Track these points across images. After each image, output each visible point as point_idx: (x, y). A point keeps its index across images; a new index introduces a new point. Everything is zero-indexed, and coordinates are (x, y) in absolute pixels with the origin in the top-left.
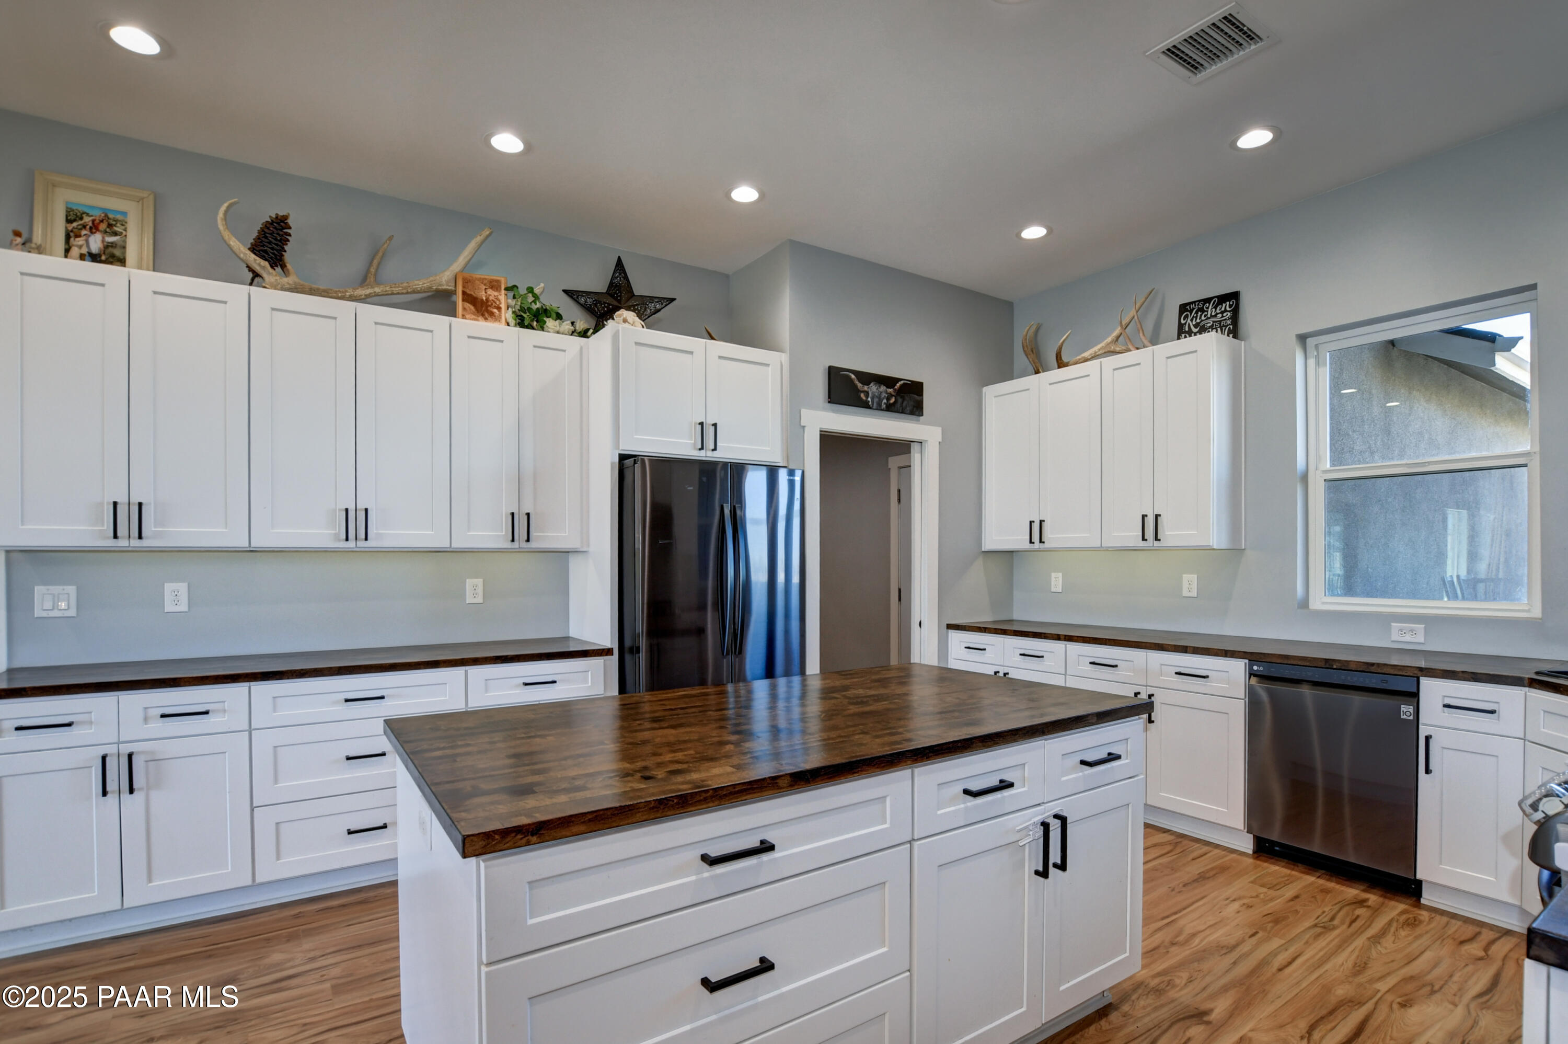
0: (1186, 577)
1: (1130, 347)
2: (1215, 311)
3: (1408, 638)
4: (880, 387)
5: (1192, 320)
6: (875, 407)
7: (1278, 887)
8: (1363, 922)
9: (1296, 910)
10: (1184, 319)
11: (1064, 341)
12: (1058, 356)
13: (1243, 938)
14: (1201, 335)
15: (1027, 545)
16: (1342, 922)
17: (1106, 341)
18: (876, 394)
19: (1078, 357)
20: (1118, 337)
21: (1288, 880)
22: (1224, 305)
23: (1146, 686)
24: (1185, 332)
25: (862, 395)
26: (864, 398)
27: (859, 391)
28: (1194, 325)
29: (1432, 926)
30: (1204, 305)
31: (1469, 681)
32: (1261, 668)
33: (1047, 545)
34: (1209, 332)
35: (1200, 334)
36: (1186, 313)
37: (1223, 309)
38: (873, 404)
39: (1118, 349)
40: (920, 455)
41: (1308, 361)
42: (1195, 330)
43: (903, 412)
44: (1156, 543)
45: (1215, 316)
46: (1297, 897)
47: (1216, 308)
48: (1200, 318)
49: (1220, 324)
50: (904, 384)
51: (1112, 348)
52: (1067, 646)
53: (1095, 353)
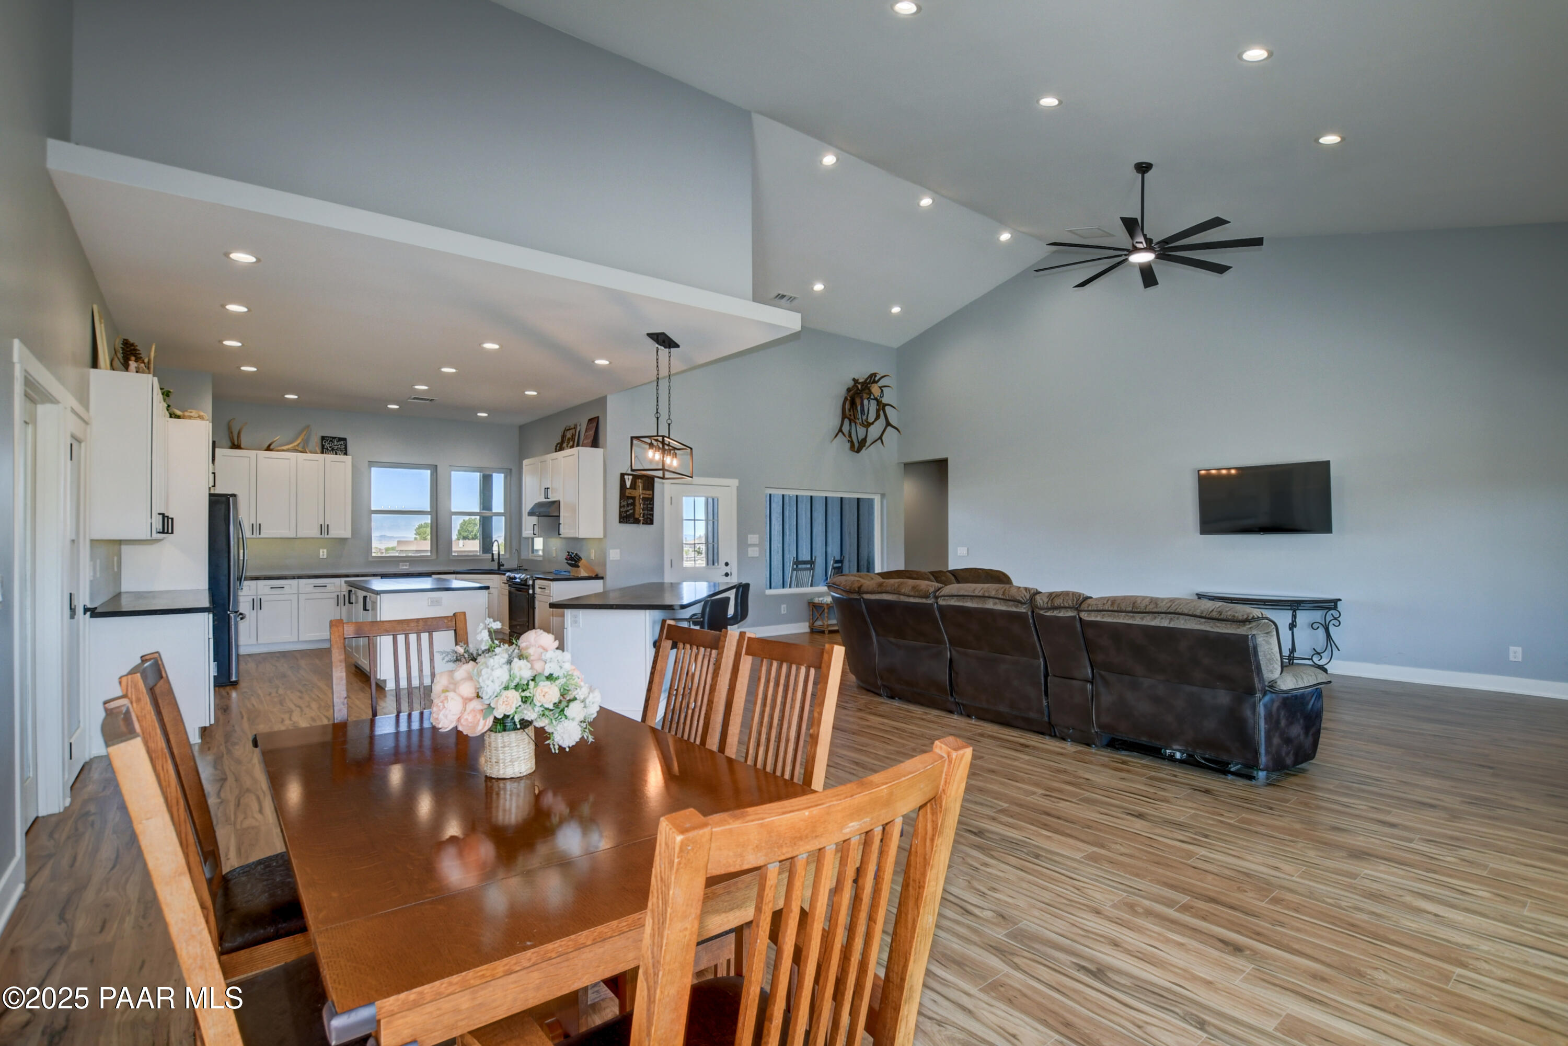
0: (321, 550)
2: (337, 444)
3: (405, 567)
5: (327, 445)
10: (324, 444)
11: (275, 440)
12: (270, 446)
17: (294, 444)
19: (279, 448)
24: (325, 451)
28: (328, 448)
30: (332, 440)
33: (262, 536)
34: (335, 453)
35: (331, 453)
36: (324, 441)
37: (341, 444)
39: (300, 450)
42: (329, 451)
44: (326, 536)
45: (337, 447)
48: (330, 446)
49: (340, 451)
51: (297, 448)
52: (299, 581)
53: (289, 448)
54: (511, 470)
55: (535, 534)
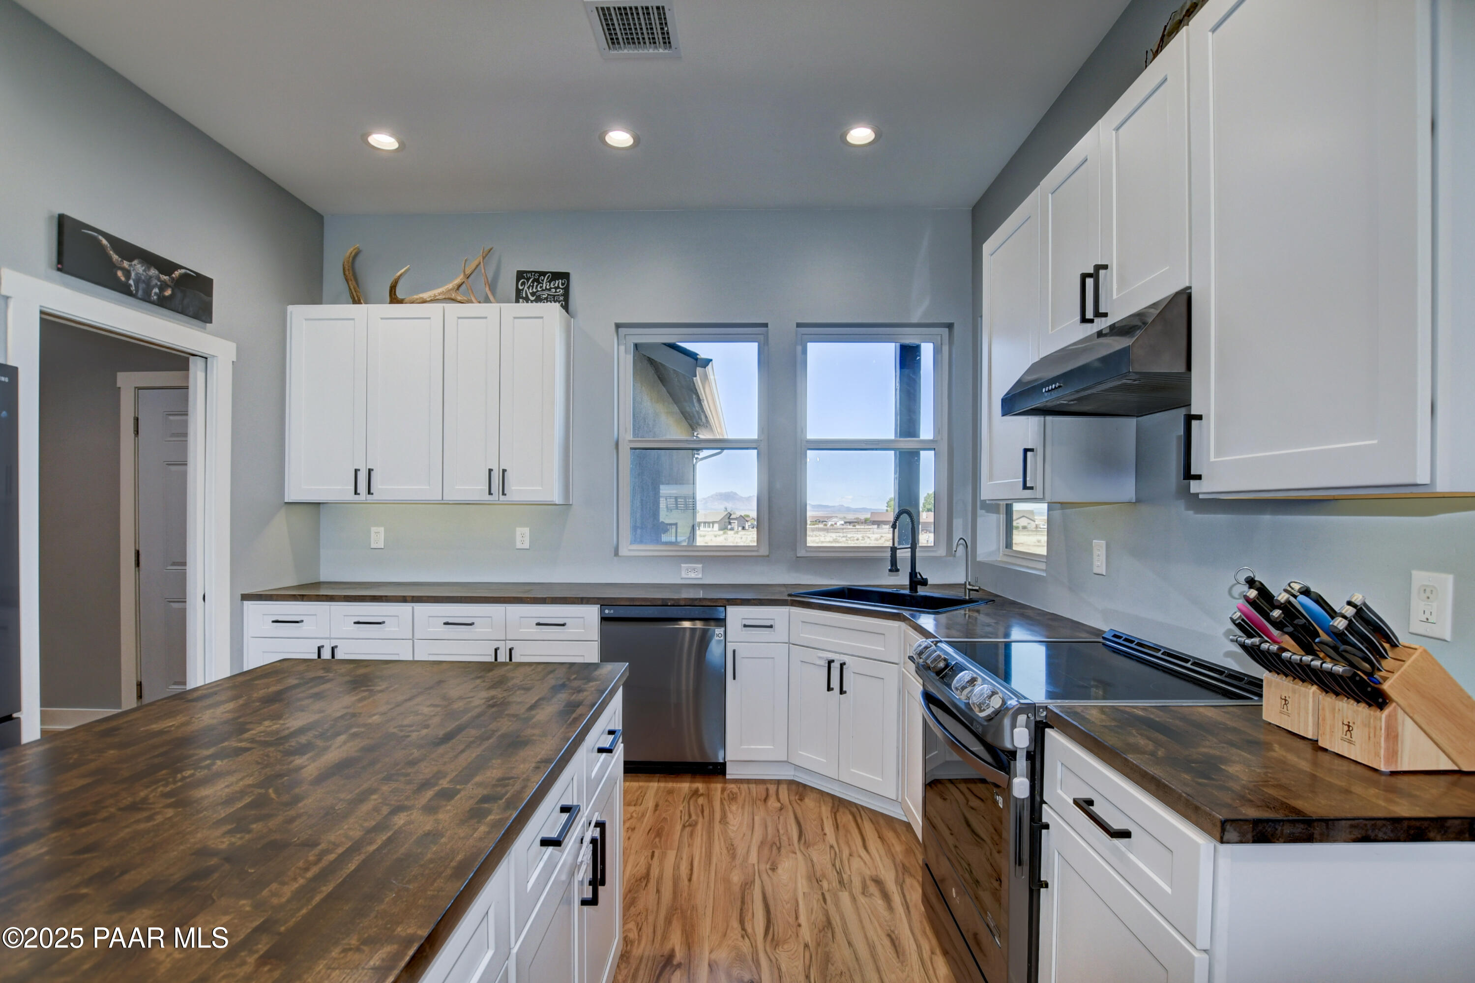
0: (519, 530)
1: (473, 299)
2: (550, 285)
3: (693, 575)
4: (149, 269)
5: (529, 288)
6: (140, 293)
7: (640, 802)
8: (708, 810)
9: (664, 818)
10: (521, 286)
11: (401, 275)
12: (393, 289)
13: (648, 863)
14: (537, 304)
15: (351, 496)
16: (698, 816)
17: (446, 287)
18: (143, 277)
19: (415, 297)
20: (459, 286)
21: (642, 792)
22: (557, 282)
23: (505, 640)
24: (523, 298)
25: (120, 273)
26: (123, 279)
27: (114, 267)
28: (530, 293)
29: (743, 794)
30: (539, 276)
31: (758, 605)
32: (612, 611)
33: (376, 496)
34: (544, 302)
35: (536, 302)
36: (523, 280)
37: (556, 285)
38: (137, 290)
39: (459, 298)
40: (203, 374)
41: (620, 347)
42: (532, 298)
43: (183, 312)
44: (502, 498)
45: (550, 290)
46: (657, 806)
47: (550, 282)
48: (536, 288)
49: (554, 298)
50: (186, 275)
51: (453, 296)
52: (415, 607)
53: (435, 296)
54: (950, 326)
55: (1031, 488)
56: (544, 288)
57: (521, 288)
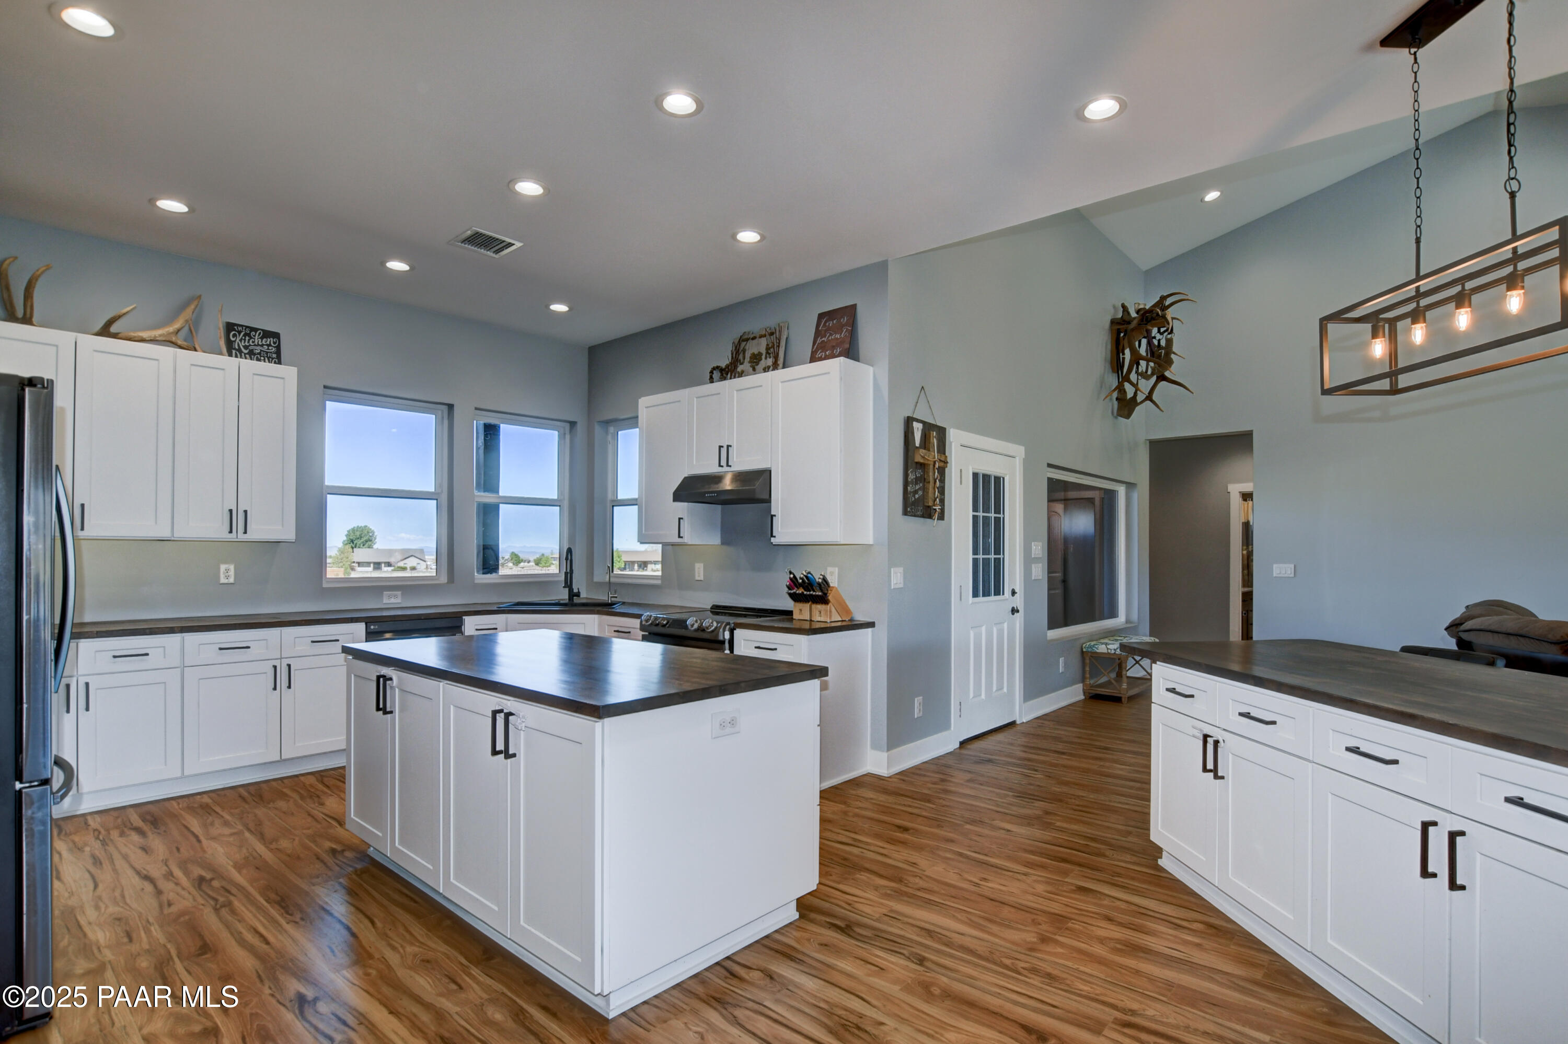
1: (197, 346)
2: (262, 341)
3: (393, 601)
5: (240, 341)
10: (233, 337)
11: (126, 312)
12: (109, 325)
17: (166, 329)
19: (133, 334)
22: (269, 340)
23: (281, 659)
24: (235, 350)
28: (243, 346)
30: (251, 332)
33: (88, 532)
34: (258, 359)
35: (251, 358)
36: (234, 332)
37: (268, 342)
39: (179, 343)
42: (246, 353)
44: (242, 535)
47: (262, 338)
49: (267, 355)
51: (174, 339)
52: (185, 638)
53: (155, 337)
55: (682, 537)
56: (256, 344)
57: (233, 339)
